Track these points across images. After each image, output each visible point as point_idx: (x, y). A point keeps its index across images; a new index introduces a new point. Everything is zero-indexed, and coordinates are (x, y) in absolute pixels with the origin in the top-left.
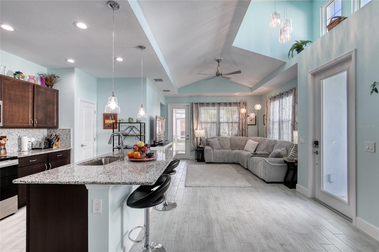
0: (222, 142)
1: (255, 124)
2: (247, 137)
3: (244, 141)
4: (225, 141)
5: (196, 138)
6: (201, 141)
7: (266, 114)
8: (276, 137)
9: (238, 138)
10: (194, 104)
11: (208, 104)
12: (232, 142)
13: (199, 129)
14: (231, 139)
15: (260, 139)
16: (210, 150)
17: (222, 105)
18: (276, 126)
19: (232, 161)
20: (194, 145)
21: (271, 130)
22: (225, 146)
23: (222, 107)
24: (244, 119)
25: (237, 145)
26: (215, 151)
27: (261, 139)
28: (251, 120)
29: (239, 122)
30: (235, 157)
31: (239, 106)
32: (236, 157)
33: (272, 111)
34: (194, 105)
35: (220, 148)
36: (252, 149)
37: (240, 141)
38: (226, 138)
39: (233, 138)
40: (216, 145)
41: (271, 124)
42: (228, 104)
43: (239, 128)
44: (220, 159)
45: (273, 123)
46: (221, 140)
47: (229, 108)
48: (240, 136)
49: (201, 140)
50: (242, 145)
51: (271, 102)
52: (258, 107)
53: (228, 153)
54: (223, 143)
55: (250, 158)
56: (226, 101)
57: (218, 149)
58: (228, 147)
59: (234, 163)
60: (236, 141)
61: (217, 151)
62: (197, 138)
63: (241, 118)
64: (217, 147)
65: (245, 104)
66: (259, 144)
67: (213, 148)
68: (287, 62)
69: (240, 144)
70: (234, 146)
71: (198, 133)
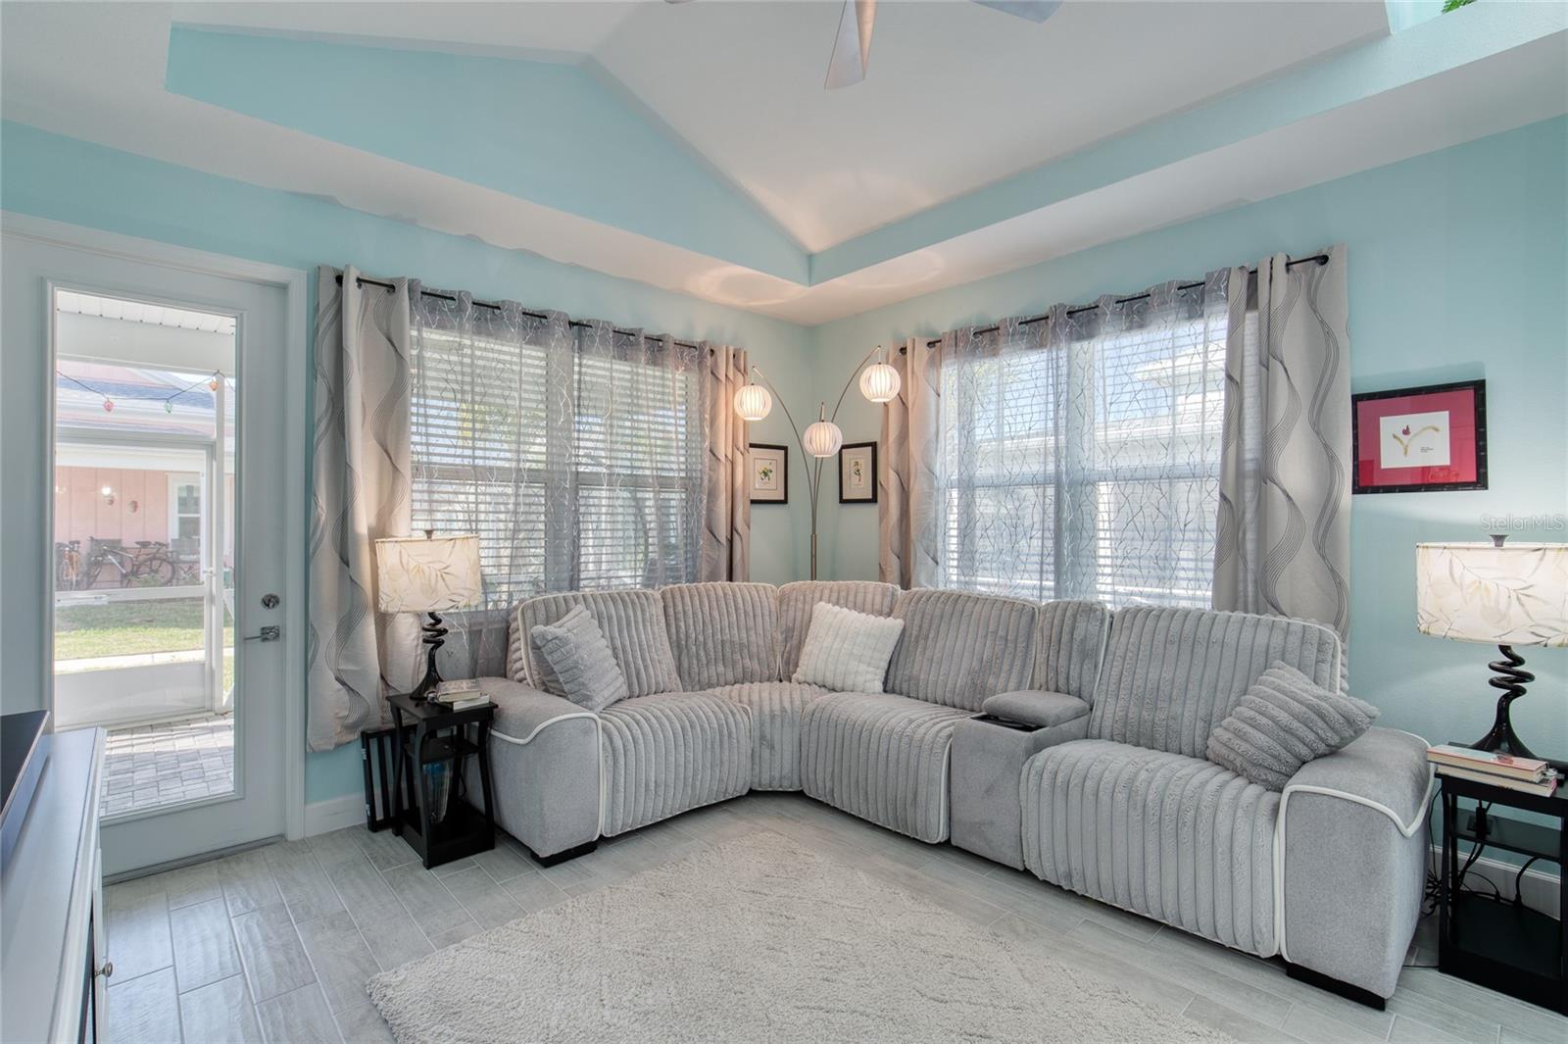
1: (782, 497)
2: (776, 586)
3: (766, 613)
5: (379, 617)
6: (439, 644)
9: (720, 594)
10: (350, 284)
11: (488, 314)
12: (682, 624)
13: (403, 524)
14: (670, 603)
16: (587, 732)
17: (604, 341)
20: (350, 689)
22: (646, 667)
23: (598, 354)
25: (728, 649)
26: (620, 731)
28: (766, 474)
29: (708, 481)
31: (707, 373)
34: (353, 294)
36: (871, 669)
37: (738, 613)
39: (688, 600)
43: (708, 522)
44: (662, 790)
46: (610, 619)
48: (713, 577)
49: (435, 633)
50: (761, 643)
51: (944, 363)
52: (881, 383)
56: (625, 322)
59: (751, 795)
60: (716, 614)
62: (384, 621)
63: (719, 456)
65: (743, 362)
66: (901, 630)
69: (744, 635)
70: (702, 653)
71: (419, 570)
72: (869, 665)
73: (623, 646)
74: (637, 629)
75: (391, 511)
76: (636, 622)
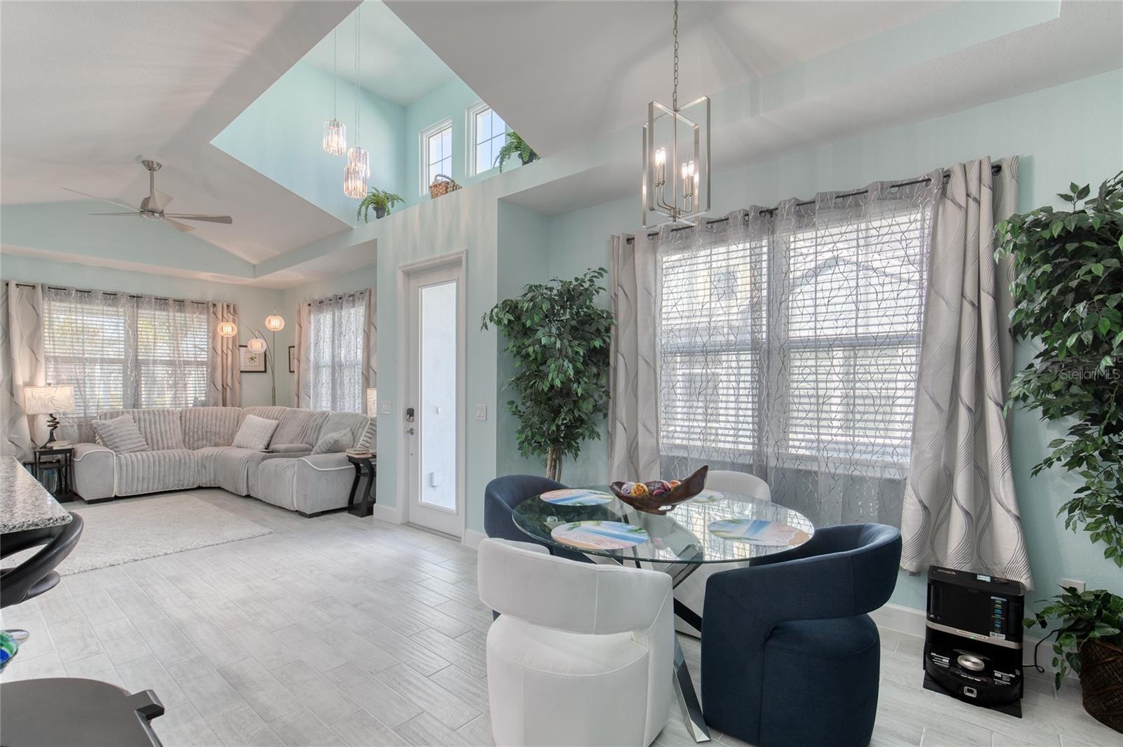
0: (153, 426)
1: (263, 370)
2: (240, 409)
3: (232, 420)
4: (162, 424)
5: (28, 416)
6: (55, 427)
7: (296, 345)
8: (324, 404)
9: (210, 412)
10: (12, 287)
11: (85, 295)
12: (188, 424)
13: (41, 381)
14: (184, 415)
15: (282, 411)
16: (104, 457)
17: (149, 302)
18: (325, 376)
19: (193, 483)
20: (16, 445)
21: (312, 388)
22: (162, 440)
23: (146, 309)
24: (230, 353)
25: (209, 434)
26: (126, 458)
27: (284, 411)
28: (252, 359)
29: (212, 363)
30: (205, 468)
31: (212, 315)
32: (208, 469)
33: (314, 338)
34: (14, 290)
35: (142, 448)
36: (258, 441)
37: (216, 418)
38: (166, 412)
39: (193, 414)
40: (130, 437)
41: (311, 371)
42: (171, 302)
43: (212, 381)
44: (146, 481)
45: (318, 368)
46: (145, 420)
47: (174, 316)
48: (216, 404)
49: (54, 423)
50: (226, 432)
51: (312, 314)
52: (275, 323)
53: (178, 458)
54: (153, 429)
55: (258, 464)
56: (162, 293)
57: (135, 450)
58: (174, 440)
59: (200, 488)
60: (205, 420)
61: (134, 457)
62: (32, 419)
63: (219, 351)
64: (131, 444)
65: (232, 309)
66: (278, 425)
67: (115, 448)
68: (354, 227)
69: (218, 428)
70: (195, 435)
71: (40, 398)
72: (258, 438)
73: (151, 432)
74: (160, 425)
75: (35, 375)
76: (160, 422)
